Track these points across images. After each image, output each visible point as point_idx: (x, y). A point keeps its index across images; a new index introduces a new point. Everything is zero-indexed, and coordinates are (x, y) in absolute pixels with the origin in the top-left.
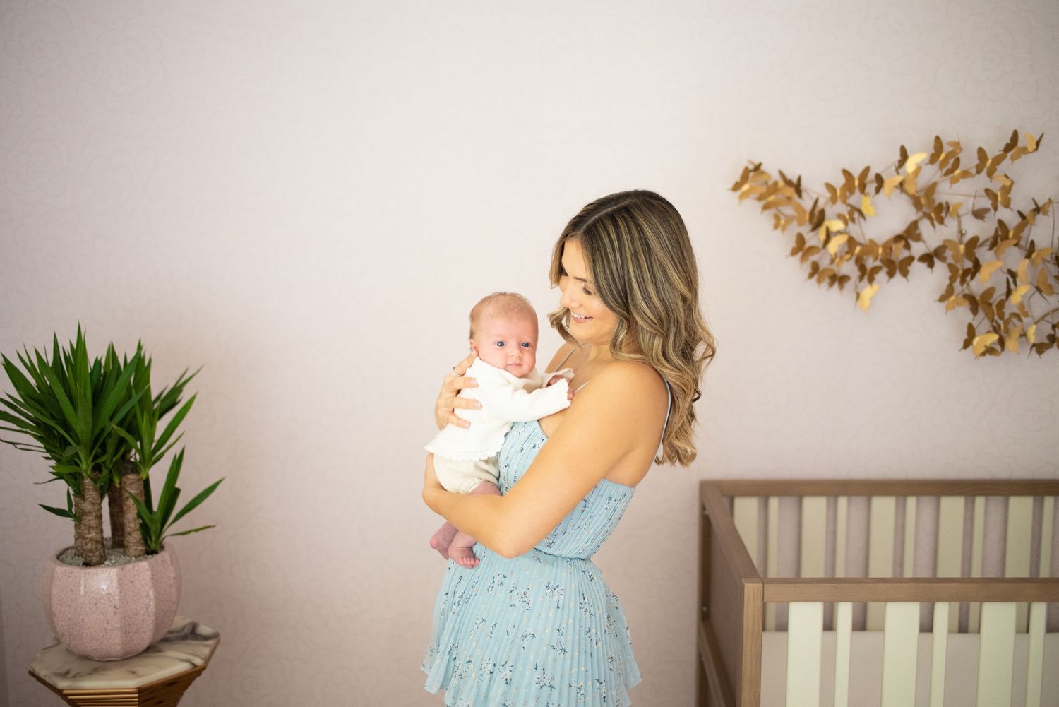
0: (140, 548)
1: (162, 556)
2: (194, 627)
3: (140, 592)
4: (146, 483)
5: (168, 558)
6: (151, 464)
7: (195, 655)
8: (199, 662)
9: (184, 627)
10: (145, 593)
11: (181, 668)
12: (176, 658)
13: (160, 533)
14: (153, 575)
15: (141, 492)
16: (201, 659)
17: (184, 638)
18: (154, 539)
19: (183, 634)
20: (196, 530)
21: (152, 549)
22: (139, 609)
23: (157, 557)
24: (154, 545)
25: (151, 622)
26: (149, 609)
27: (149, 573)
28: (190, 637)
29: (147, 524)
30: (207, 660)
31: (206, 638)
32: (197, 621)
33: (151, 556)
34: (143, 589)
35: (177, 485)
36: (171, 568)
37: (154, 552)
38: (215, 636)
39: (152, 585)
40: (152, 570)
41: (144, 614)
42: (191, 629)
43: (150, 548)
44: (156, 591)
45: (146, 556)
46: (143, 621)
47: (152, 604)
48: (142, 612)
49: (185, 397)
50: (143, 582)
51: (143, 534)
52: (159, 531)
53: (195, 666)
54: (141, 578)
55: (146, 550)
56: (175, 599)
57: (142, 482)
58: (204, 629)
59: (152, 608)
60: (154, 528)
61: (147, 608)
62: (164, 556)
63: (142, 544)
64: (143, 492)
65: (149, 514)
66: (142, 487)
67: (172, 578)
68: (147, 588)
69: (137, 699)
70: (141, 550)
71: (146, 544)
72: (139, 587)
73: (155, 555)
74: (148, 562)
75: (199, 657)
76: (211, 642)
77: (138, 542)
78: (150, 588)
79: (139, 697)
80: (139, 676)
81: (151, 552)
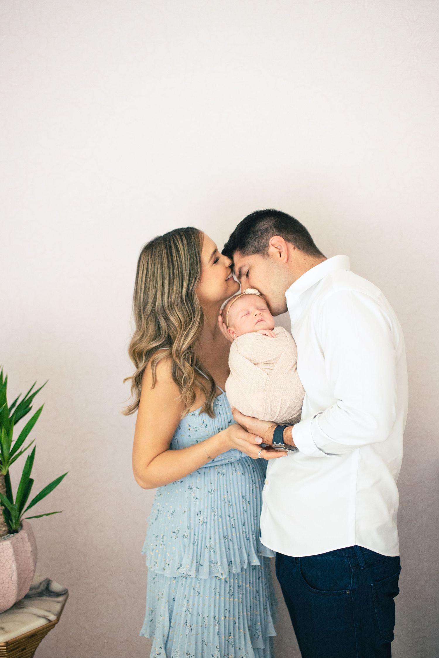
0: (4, 529)
1: (21, 535)
2: (48, 583)
3: (5, 565)
4: (7, 478)
5: (26, 536)
6: (9, 463)
7: (49, 611)
8: (53, 617)
9: (41, 584)
10: (9, 566)
11: (39, 623)
12: (35, 615)
13: (19, 517)
14: (14, 551)
15: (3, 485)
16: (55, 615)
17: (41, 594)
18: (14, 521)
19: (39, 591)
20: (47, 515)
21: (13, 529)
22: (4, 578)
23: (17, 535)
24: (14, 526)
25: (14, 588)
26: (12, 578)
27: (11, 550)
28: (45, 593)
29: (8, 510)
30: (59, 615)
31: (58, 595)
32: (51, 578)
33: (12, 535)
34: (7, 563)
35: (31, 477)
36: (29, 544)
37: (16, 531)
38: (65, 593)
39: (14, 560)
40: (14, 548)
41: (8, 583)
42: (46, 586)
43: (11, 528)
44: (18, 564)
45: (8, 535)
46: (8, 588)
47: (15, 574)
48: (7, 581)
49: (35, 405)
50: (7, 558)
51: (5, 518)
52: (18, 515)
53: (50, 621)
54: (5, 555)
55: (9, 529)
56: (32, 568)
57: (3, 477)
58: (56, 586)
59: (15, 578)
60: (14, 514)
61: (11, 578)
62: (23, 534)
63: (5, 525)
64: (5, 484)
65: (10, 504)
66: (4, 480)
67: (30, 552)
68: (11, 562)
69: (5, 650)
70: (5, 531)
71: (9, 525)
72: (4, 562)
73: (15, 534)
74: (10, 541)
75: (53, 613)
76: (61, 599)
77: (2, 524)
78: (13, 562)
79: (7, 649)
80: (7, 632)
81: (12, 531)
